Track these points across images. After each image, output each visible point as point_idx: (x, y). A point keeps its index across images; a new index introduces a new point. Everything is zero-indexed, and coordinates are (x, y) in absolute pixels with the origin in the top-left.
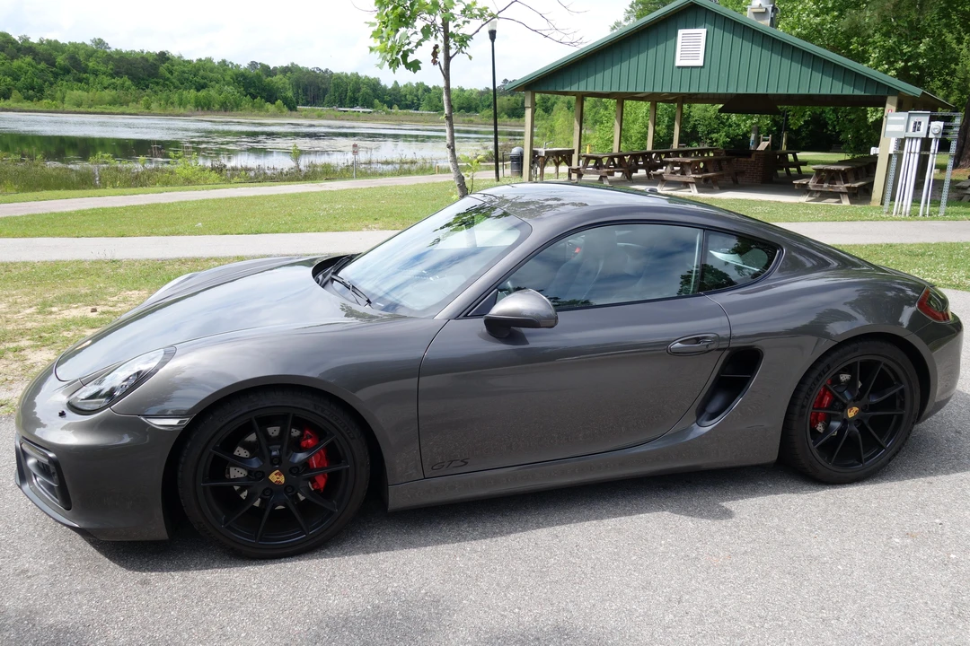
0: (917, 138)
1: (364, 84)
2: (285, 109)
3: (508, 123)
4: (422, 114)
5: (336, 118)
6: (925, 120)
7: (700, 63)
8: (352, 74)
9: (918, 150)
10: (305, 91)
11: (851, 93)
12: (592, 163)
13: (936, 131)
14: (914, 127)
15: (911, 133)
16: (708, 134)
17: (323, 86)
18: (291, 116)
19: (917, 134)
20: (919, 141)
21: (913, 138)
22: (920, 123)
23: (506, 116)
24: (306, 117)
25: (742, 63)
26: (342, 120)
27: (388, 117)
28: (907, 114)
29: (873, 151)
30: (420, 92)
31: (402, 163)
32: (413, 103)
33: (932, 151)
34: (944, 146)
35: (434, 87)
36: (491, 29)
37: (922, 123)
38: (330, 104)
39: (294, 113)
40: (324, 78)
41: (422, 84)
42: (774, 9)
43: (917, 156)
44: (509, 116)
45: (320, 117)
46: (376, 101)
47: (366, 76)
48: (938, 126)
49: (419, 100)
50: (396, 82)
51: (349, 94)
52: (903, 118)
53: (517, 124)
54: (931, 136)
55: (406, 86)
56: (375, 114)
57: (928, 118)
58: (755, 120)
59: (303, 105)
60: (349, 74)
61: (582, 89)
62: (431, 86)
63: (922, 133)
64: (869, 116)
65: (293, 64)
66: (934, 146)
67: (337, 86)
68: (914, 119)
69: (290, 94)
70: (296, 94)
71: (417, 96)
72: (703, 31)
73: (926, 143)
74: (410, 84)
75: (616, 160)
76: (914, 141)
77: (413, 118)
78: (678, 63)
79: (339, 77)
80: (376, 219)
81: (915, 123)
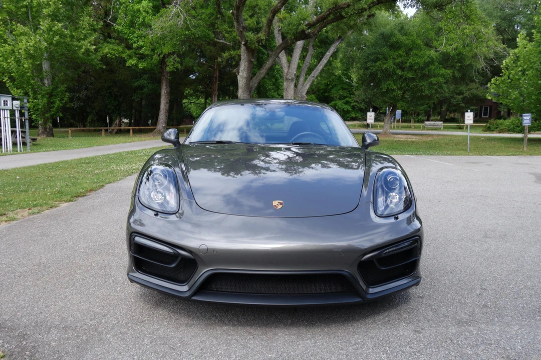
0: (7, 110)
6: (9, 100)
9: (9, 116)
13: (17, 106)
14: (4, 103)
15: (3, 107)
19: (6, 107)
20: (8, 111)
21: (4, 110)
22: (7, 101)
33: (17, 117)
34: (22, 114)
37: (8, 101)
43: (9, 119)
48: (17, 103)
54: (14, 108)
57: (11, 99)
63: (9, 106)
66: (17, 114)
68: (3, 99)
73: (12, 113)
76: (6, 111)
81: (4, 101)
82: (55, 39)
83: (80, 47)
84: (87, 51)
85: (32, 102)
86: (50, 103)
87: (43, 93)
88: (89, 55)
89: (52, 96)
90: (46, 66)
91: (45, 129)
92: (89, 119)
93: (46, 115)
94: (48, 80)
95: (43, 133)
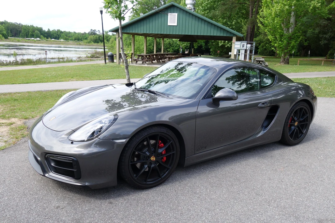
0: (243, 49)
1: (36, 29)
2: (3, 38)
3: (94, 45)
4: (60, 41)
5: (26, 42)
7: (176, 24)
8: (31, 25)
9: (244, 53)
10: (11, 32)
11: (223, 35)
12: (140, 58)
13: (249, 47)
14: (243, 46)
15: (242, 48)
16: (166, 49)
17: (19, 30)
18: (6, 41)
19: (243, 48)
20: (244, 50)
21: (242, 49)
22: (244, 45)
23: (93, 42)
24: (13, 41)
25: (189, 25)
26: (29, 43)
27: (47, 42)
28: (240, 42)
29: (230, 53)
30: (59, 33)
31: (59, 58)
32: (56, 37)
33: (248, 53)
34: (251, 52)
35: (64, 31)
36: (101, 10)
37: (245, 45)
38: (23, 37)
39: (7, 40)
40: (19, 26)
41: (59, 30)
42: (194, 8)
43: (244, 55)
44: (94, 42)
45: (19, 41)
46: (42, 36)
47: (37, 27)
48: (249, 46)
49: (58, 36)
50: (49, 29)
51: (30, 33)
52: (239, 43)
53: (97, 45)
54: (247, 49)
55: (53, 31)
56: (42, 41)
57: (246, 43)
58: (185, 44)
59: (11, 37)
60: (29, 26)
61: (134, 32)
62: (63, 31)
63: (245, 48)
64: (219, 44)
65: (5, 21)
66: (248, 52)
67: (25, 30)
68: (243, 43)
69: (5, 32)
70: (8, 32)
71: (58, 34)
72: (177, 14)
73: (246, 51)
74: (55, 30)
75: (148, 56)
77: (57, 42)
78: (169, 24)
79: (26, 26)
80: (72, 77)
81: (243, 45)
82: (293, 3)
83: (310, 6)
84: (315, 8)
85: (278, 43)
86: (289, 43)
87: (285, 37)
88: (315, 11)
89: (291, 39)
90: (292, 20)
91: (284, 59)
92: (329, 52)
93: (285, 51)
94: (292, 29)
95: (283, 62)
